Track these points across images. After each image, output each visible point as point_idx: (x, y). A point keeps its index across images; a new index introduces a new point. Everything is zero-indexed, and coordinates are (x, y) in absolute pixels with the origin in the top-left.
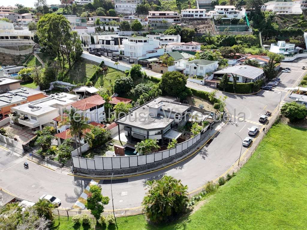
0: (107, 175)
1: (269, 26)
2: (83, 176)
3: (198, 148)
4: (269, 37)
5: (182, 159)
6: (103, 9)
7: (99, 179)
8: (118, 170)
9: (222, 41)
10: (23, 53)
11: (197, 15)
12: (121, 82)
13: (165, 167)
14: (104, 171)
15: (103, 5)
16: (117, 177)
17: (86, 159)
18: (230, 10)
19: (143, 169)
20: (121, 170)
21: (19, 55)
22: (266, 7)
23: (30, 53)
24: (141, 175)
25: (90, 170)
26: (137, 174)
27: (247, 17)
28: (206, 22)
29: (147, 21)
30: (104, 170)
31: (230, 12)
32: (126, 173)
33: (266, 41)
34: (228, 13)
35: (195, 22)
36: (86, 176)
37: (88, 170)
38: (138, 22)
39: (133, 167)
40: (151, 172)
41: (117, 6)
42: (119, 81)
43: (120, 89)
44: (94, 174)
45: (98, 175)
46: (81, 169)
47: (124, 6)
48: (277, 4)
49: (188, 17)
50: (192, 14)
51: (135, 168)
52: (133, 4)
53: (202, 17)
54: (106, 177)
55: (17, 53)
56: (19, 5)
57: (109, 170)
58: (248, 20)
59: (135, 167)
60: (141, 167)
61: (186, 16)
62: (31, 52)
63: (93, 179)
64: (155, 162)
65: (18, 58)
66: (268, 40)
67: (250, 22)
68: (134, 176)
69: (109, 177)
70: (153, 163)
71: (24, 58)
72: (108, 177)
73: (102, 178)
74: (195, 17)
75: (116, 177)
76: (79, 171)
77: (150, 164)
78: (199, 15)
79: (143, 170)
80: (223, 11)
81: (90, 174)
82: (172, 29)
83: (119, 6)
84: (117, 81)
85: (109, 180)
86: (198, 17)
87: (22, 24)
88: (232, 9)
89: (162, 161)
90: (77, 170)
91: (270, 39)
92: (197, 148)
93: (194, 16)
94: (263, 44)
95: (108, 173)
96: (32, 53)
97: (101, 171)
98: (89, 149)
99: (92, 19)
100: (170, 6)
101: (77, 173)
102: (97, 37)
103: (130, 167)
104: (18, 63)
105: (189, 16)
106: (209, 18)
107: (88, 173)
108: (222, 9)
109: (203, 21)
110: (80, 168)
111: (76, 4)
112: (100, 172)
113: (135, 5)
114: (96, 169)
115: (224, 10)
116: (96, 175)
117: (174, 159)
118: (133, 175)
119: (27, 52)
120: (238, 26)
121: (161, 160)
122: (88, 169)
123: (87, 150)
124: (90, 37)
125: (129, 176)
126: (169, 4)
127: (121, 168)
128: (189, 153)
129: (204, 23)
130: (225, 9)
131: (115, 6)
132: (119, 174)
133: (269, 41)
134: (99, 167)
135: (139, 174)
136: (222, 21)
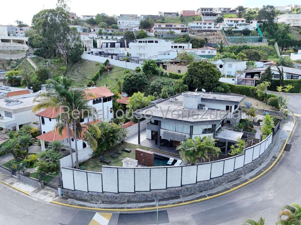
0: (125, 203)
1: (285, 36)
2: (80, 205)
3: (275, 158)
4: (286, 47)
5: (257, 175)
6: (106, 24)
7: (109, 212)
8: (144, 193)
9: (235, 51)
10: (14, 57)
11: (205, 27)
12: (132, 78)
13: (232, 190)
14: (118, 195)
15: (106, 21)
16: (144, 207)
17: (87, 172)
18: (240, 22)
19: (191, 191)
20: (150, 193)
21: (10, 59)
22: (277, 19)
23: (22, 58)
24: (189, 204)
25: (93, 194)
26: (182, 202)
27: (259, 29)
28: (216, 33)
29: (153, 32)
30: (119, 193)
31: (240, 24)
32: (160, 200)
33: (283, 52)
34: (238, 25)
35: (204, 33)
36: (85, 206)
37: (90, 193)
38: (143, 32)
39: (174, 189)
40: (208, 198)
41: (119, 22)
42: (130, 77)
43: (131, 87)
44: (100, 201)
45: (107, 204)
46: (75, 192)
47: (127, 22)
48: (289, 17)
49: (196, 29)
50: (200, 26)
51: (177, 191)
52: (136, 21)
53: (211, 29)
54: (124, 208)
55: (8, 58)
56: (19, 21)
57: (129, 194)
58: (261, 32)
59: (176, 189)
60: (186, 188)
61: (194, 28)
62: (24, 56)
63: (98, 211)
64: (211, 179)
65: (8, 63)
66: (285, 50)
67: (263, 32)
68: (176, 205)
69: (129, 206)
70: (208, 181)
71: (15, 62)
72: (127, 208)
73: (116, 208)
74: (203, 29)
75: (142, 207)
76: (72, 196)
77: (202, 183)
78: (207, 27)
79: (191, 195)
80: (233, 23)
81: (93, 202)
82: (180, 39)
83: (122, 22)
84: (127, 77)
85: (129, 213)
86: (207, 29)
87: (19, 35)
88: (243, 21)
89: (223, 177)
90: (69, 194)
91: (287, 49)
92: (272, 156)
93: (203, 27)
94: (281, 54)
95: (127, 199)
96: (24, 58)
97: (114, 195)
98: (92, 158)
99: (94, 30)
100: (174, 22)
101: (68, 200)
102: (100, 41)
103: (167, 188)
104: (8, 68)
105: (197, 27)
106: (218, 30)
107: (89, 199)
108: (231, 21)
109: (213, 33)
110: (75, 190)
111: (78, 19)
112: (111, 197)
113: (138, 22)
114: (103, 192)
115: (233, 21)
116: (103, 202)
117: (242, 174)
118: (174, 204)
119: (20, 56)
120: (250, 37)
121: (221, 176)
122: (88, 192)
123: (88, 158)
124: (92, 41)
125: (166, 205)
126: (174, 21)
127: (150, 190)
128: (263, 165)
129: (214, 35)
130: (235, 21)
131: (118, 22)
132: (146, 201)
133: (287, 51)
134: (111, 188)
135: (185, 202)
136: (233, 32)
